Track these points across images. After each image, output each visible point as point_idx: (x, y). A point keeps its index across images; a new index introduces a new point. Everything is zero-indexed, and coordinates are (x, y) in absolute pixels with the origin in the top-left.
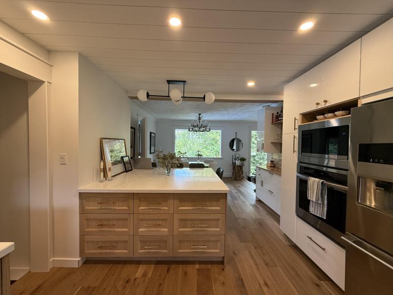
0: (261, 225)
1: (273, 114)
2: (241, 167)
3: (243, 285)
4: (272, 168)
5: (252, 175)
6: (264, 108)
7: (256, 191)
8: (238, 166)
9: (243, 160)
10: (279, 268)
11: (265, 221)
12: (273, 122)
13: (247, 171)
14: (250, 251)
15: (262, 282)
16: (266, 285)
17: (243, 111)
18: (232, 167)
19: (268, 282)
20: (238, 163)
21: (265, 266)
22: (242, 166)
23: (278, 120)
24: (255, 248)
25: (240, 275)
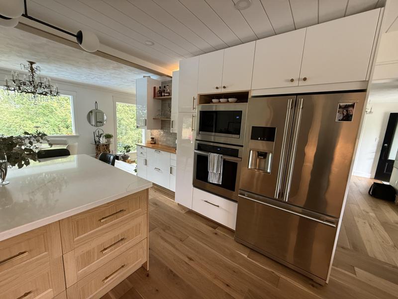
0: (156, 204)
1: (155, 88)
2: (107, 146)
3: (175, 275)
4: (153, 145)
5: (120, 153)
6: (146, 78)
7: (138, 171)
8: (103, 145)
9: (108, 137)
10: (190, 237)
11: (158, 199)
12: (154, 96)
13: (114, 150)
14: (161, 236)
15: (187, 260)
16: (191, 259)
17: (113, 75)
18: (94, 147)
19: (191, 256)
20: (103, 141)
21: (180, 243)
22: (109, 145)
23: (161, 96)
24: (164, 231)
25: (167, 267)
